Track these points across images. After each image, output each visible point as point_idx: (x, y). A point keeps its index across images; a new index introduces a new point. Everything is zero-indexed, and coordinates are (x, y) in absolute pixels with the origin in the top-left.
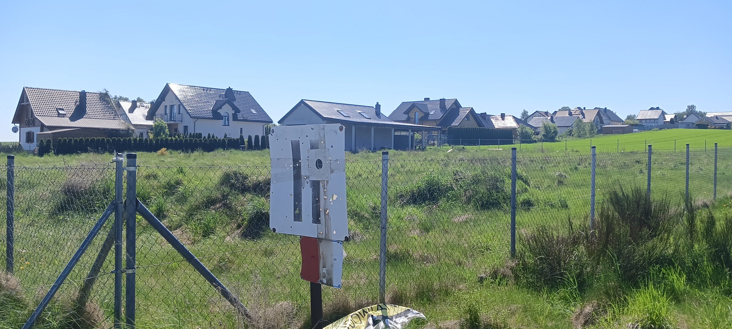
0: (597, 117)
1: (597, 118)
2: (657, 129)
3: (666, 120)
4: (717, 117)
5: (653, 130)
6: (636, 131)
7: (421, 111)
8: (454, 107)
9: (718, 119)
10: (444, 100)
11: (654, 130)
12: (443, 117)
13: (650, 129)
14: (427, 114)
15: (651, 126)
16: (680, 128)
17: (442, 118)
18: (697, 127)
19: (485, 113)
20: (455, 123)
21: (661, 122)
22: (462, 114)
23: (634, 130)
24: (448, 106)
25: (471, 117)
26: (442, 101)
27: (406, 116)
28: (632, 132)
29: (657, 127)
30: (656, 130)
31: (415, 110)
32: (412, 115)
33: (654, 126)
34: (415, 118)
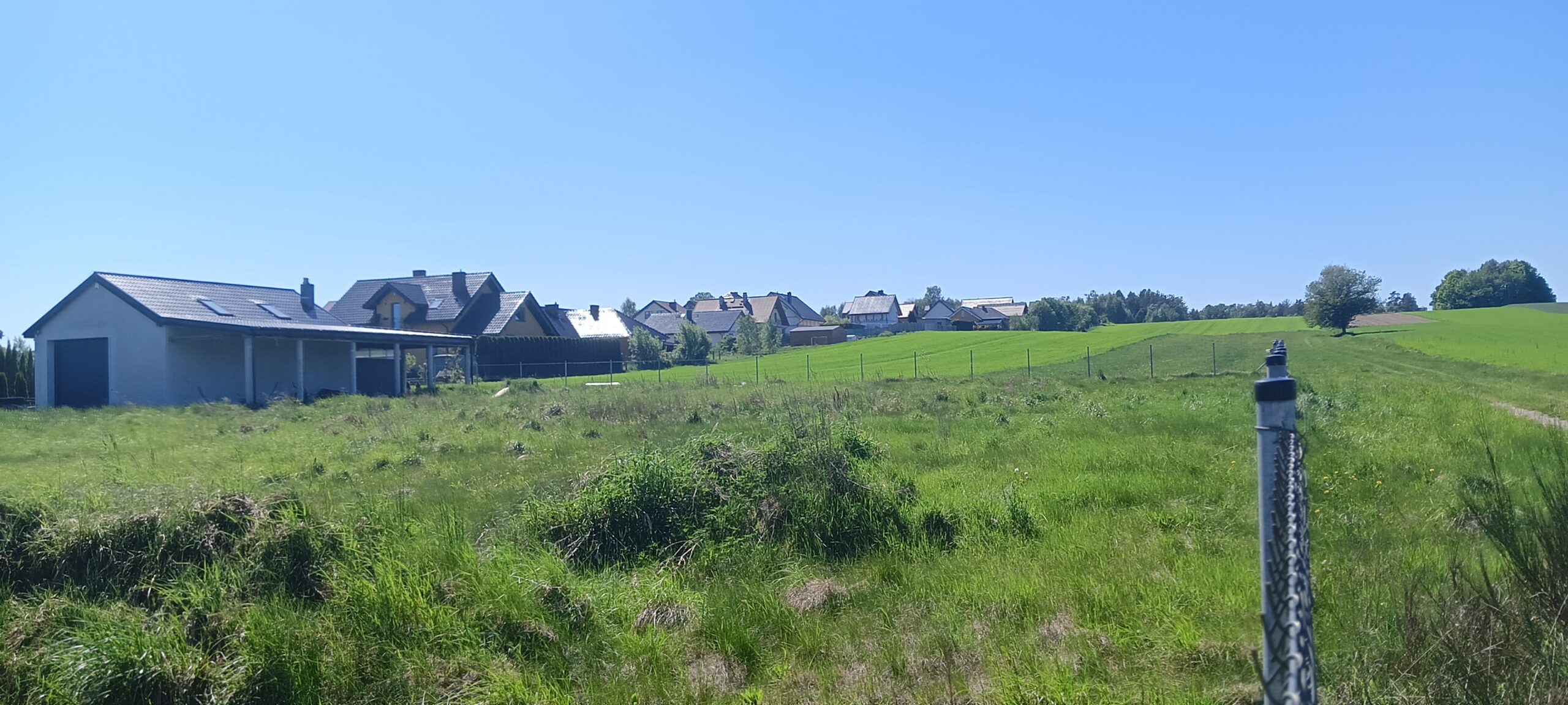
4: (984, 308)
6: (851, 338)
7: (407, 300)
8: (488, 290)
9: (987, 312)
10: (462, 274)
11: (883, 334)
13: (875, 333)
14: (423, 309)
15: (877, 327)
17: (461, 317)
19: (556, 305)
20: (494, 328)
21: (893, 320)
22: (509, 306)
23: (848, 336)
24: (473, 289)
25: (528, 315)
26: (459, 278)
27: (370, 314)
28: (844, 340)
29: (888, 329)
30: (888, 336)
31: (393, 297)
32: (384, 310)
33: (881, 327)
34: (393, 319)
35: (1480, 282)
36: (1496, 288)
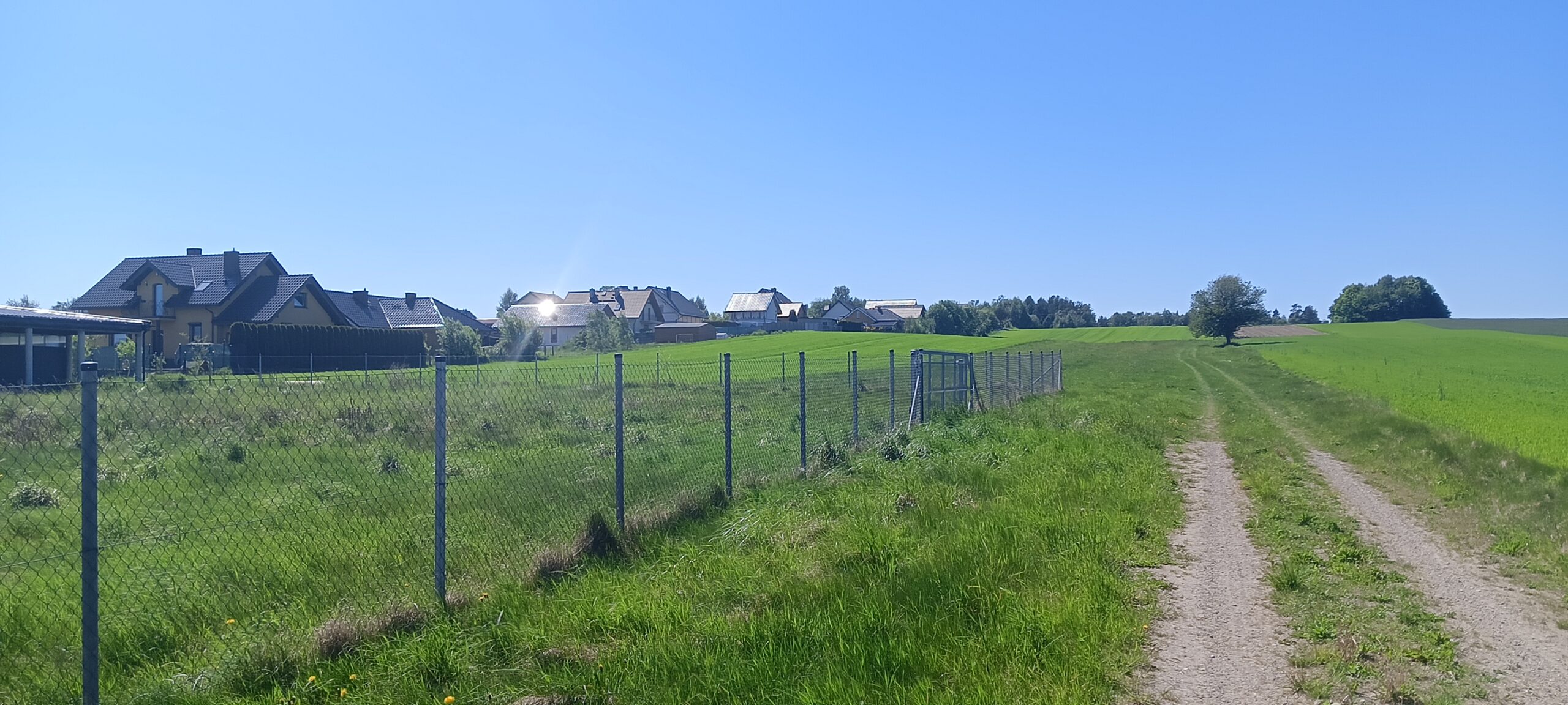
0: (650, 306)
1: (649, 309)
2: (763, 332)
3: (781, 313)
4: (879, 309)
5: (755, 335)
6: (721, 336)
7: (168, 281)
8: (266, 272)
9: (882, 313)
10: (235, 254)
11: (757, 333)
12: (233, 298)
13: (749, 331)
14: (187, 291)
15: (752, 326)
16: (809, 329)
17: (228, 303)
18: (841, 327)
19: (365, 292)
20: (265, 314)
21: (772, 318)
22: (285, 293)
23: (718, 334)
24: (246, 269)
25: (311, 300)
26: (232, 258)
27: (129, 295)
28: (714, 337)
29: (762, 328)
30: (761, 334)
31: (153, 279)
32: (145, 291)
33: (757, 325)
34: (154, 301)
35: (1377, 296)
36: (1392, 303)
